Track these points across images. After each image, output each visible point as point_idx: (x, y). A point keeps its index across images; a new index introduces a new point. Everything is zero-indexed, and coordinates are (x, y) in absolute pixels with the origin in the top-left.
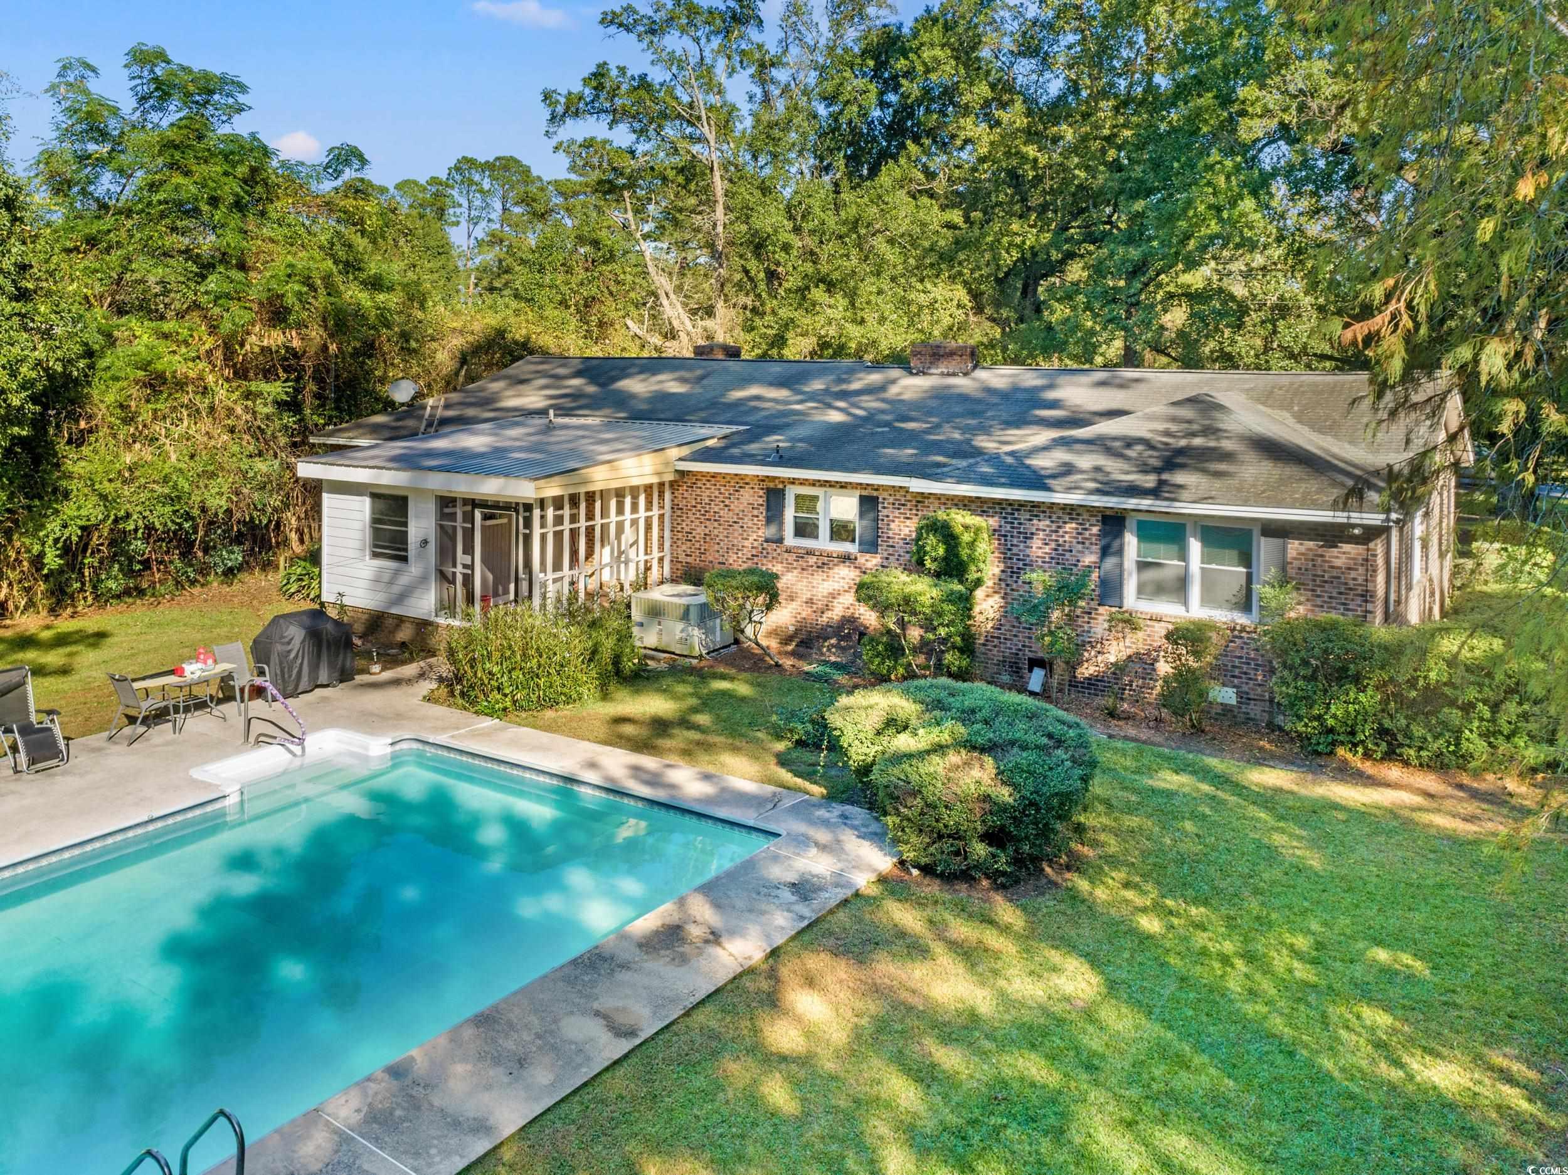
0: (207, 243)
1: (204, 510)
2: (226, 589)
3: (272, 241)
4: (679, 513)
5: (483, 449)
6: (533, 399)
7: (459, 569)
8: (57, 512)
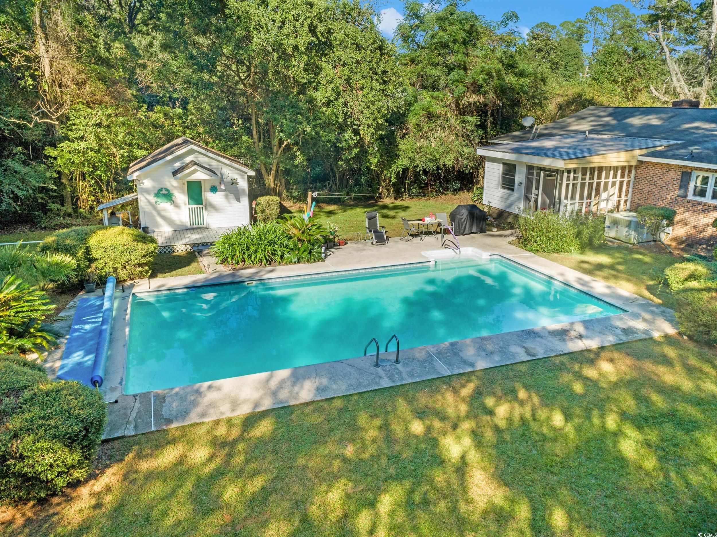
0: (451, 59)
1: (444, 165)
2: (453, 197)
3: (478, 57)
4: (638, 180)
5: (551, 147)
6: (585, 126)
7: (533, 195)
8: (395, 162)
